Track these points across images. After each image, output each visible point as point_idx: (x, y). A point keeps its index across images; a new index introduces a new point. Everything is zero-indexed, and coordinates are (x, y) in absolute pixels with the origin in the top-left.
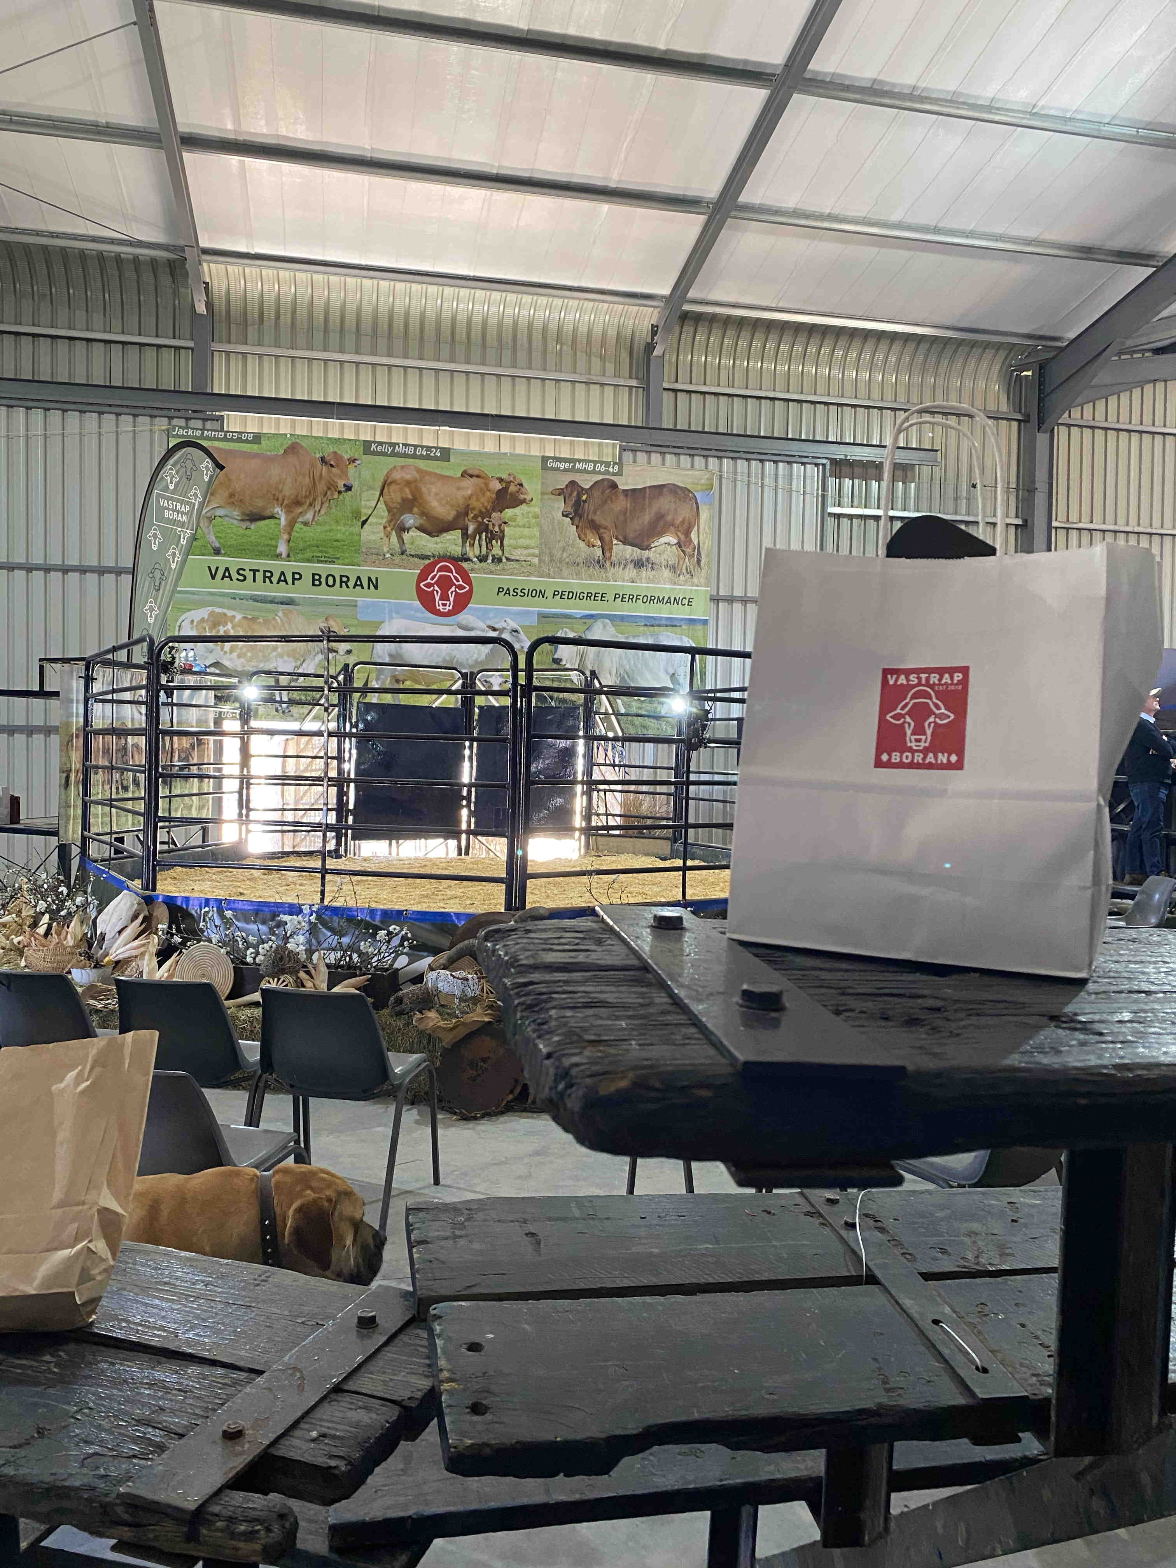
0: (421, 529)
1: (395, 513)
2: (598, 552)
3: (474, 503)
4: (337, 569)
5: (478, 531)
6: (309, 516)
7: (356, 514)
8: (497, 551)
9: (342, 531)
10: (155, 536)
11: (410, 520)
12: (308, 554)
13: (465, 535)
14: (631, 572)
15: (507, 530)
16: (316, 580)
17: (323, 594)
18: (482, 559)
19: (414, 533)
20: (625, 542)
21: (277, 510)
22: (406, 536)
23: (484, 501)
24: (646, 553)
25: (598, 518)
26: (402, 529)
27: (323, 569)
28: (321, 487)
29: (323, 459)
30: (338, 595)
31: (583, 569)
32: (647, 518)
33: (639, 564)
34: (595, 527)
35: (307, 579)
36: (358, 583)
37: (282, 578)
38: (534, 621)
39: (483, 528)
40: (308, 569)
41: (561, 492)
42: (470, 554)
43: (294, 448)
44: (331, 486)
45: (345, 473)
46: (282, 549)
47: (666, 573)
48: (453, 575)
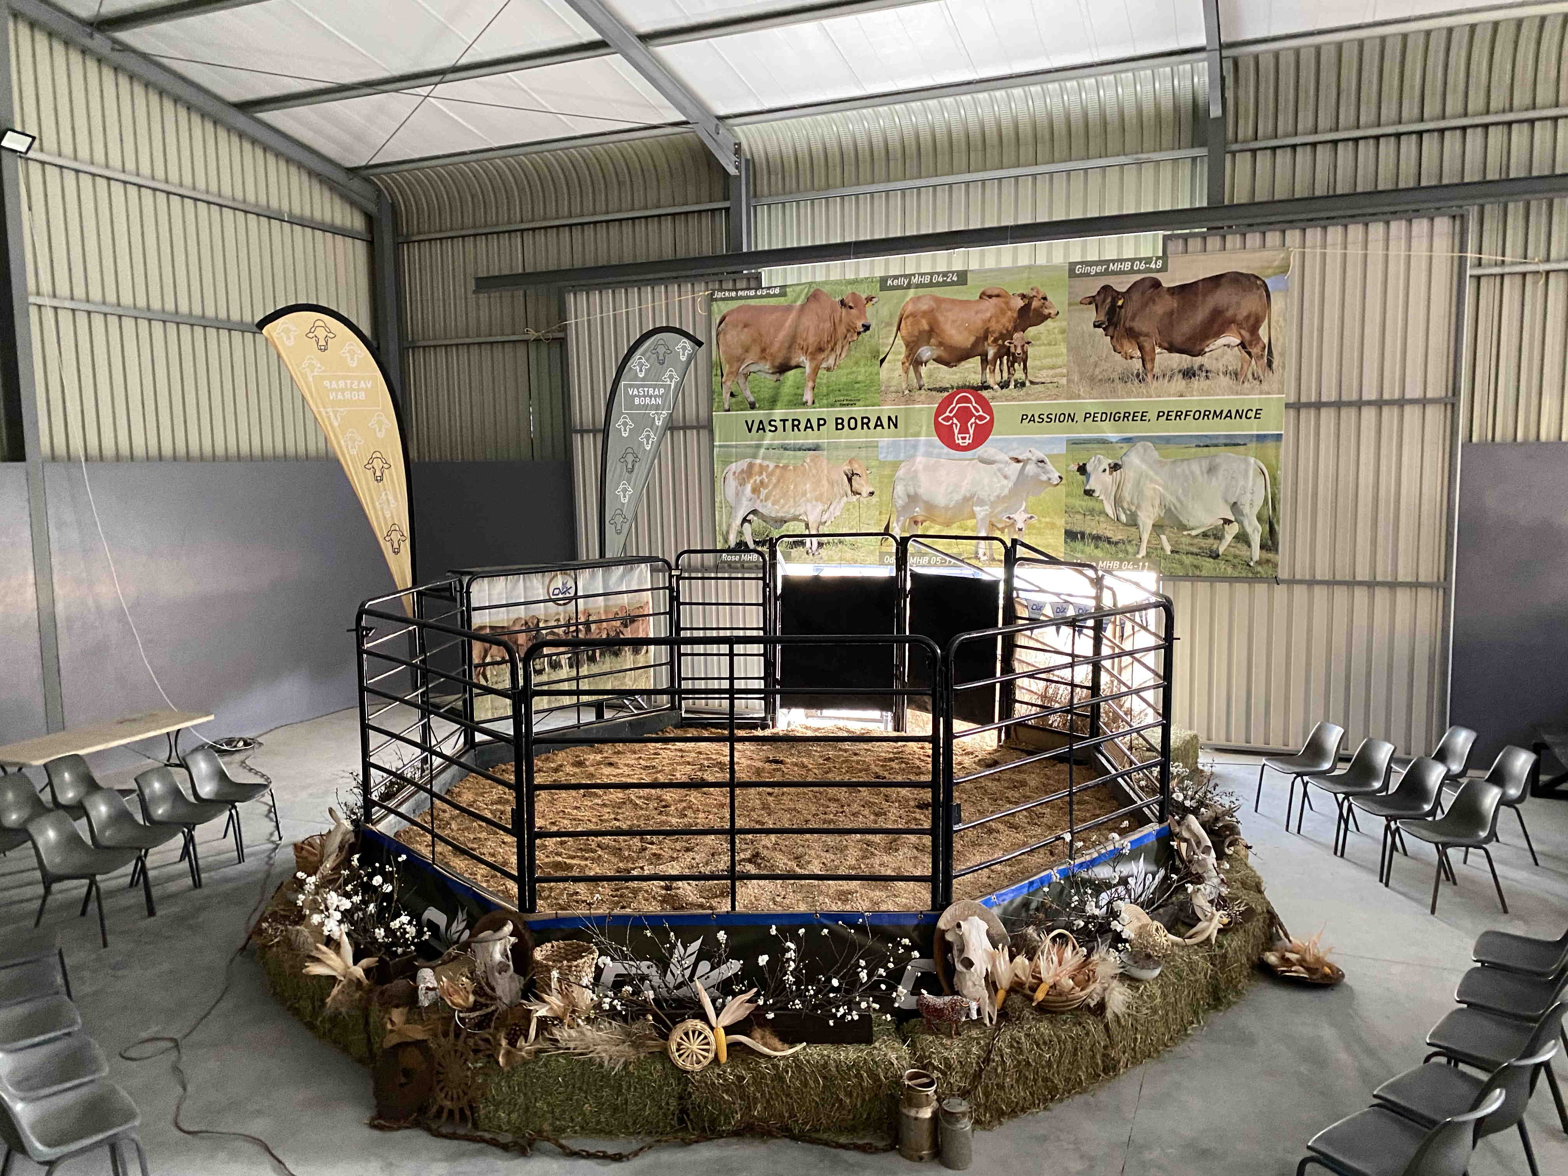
0: (939, 360)
1: (912, 346)
2: (1137, 364)
3: (994, 326)
4: (858, 411)
5: (999, 356)
6: (831, 361)
7: (875, 354)
8: (1019, 375)
9: (862, 373)
10: (625, 424)
11: (926, 352)
12: (832, 399)
13: (985, 361)
14: (1180, 383)
15: (1030, 350)
16: (839, 424)
17: (845, 437)
18: (1004, 385)
20: (1171, 349)
21: (803, 359)
22: (923, 370)
23: (1006, 322)
24: (1198, 360)
25: (1139, 325)
26: (917, 363)
27: (844, 412)
29: (842, 302)
30: (861, 436)
31: (1120, 386)
32: (1201, 314)
33: (1188, 374)
34: (1132, 335)
35: (831, 424)
36: (879, 423)
37: (809, 426)
38: (1061, 449)
39: (1004, 352)
40: (830, 413)
41: (1092, 300)
42: (991, 381)
43: (815, 296)
44: (851, 329)
45: (863, 313)
46: (808, 396)
47: (1225, 381)
48: (973, 405)
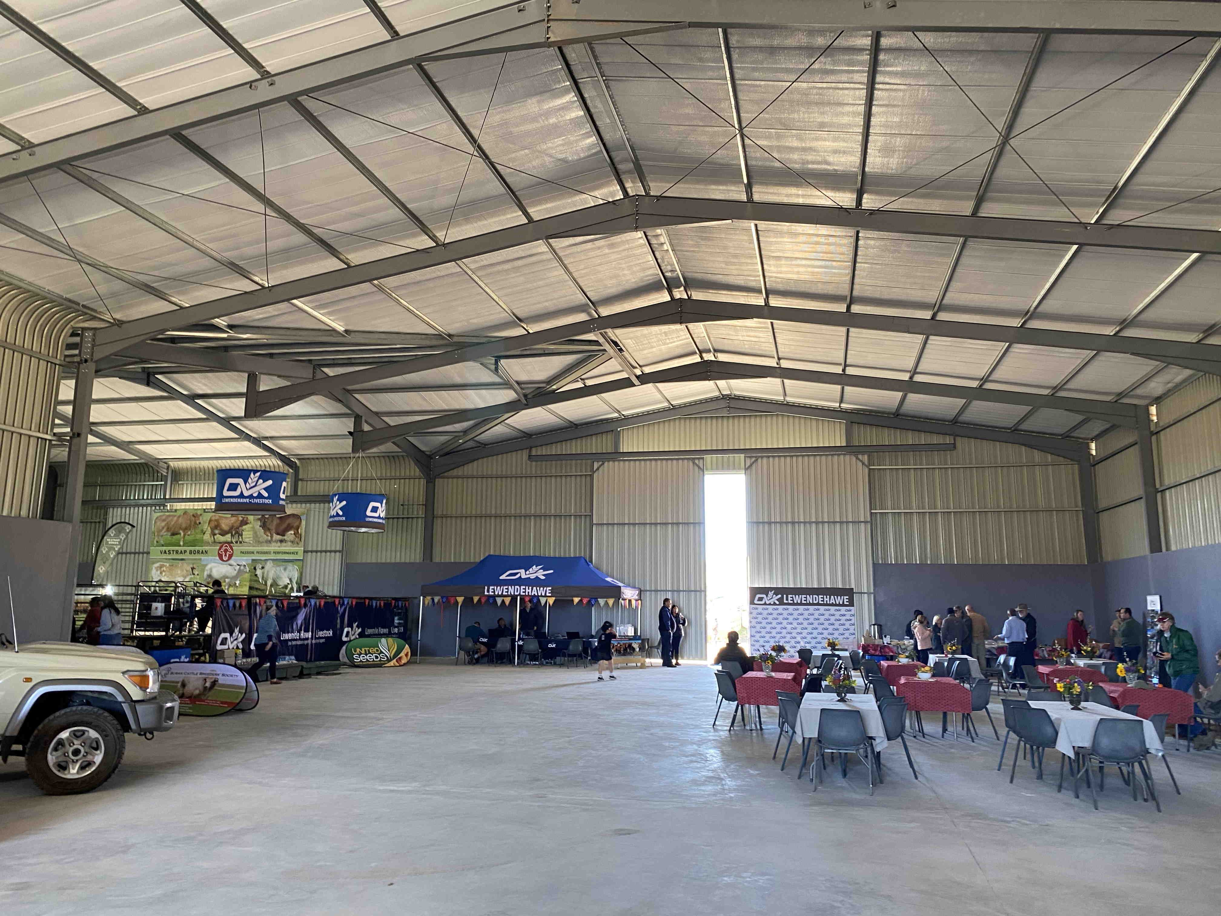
0: (220, 534)
1: (212, 530)
2: (269, 538)
3: (235, 524)
4: (197, 548)
5: (235, 534)
6: (189, 533)
7: (202, 530)
8: (241, 540)
9: (199, 536)
10: (104, 549)
11: (217, 532)
12: (189, 544)
13: (232, 535)
14: (279, 544)
15: (244, 533)
16: (191, 552)
17: (192, 557)
18: (236, 542)
19: (218, 536)
20: (278, 534)
21: (181, 532)
22: (215, 537)
23: (238, 524)
24: (284, 538)
25: (270, 527)
26: (214, 535)
27: (192, 548)
28: (193, 523)
29: (193, 515)
30: (197, 556)
31: (265, 544)
32: (284, 526)
33: (281, 541)
34: (269, 530)
35: (188, 552)
36: (202, 553)
37: (181, 552)
38: (250, 562)
39: (237, 533)
40: (188, 549)
41: (259, 519)
42: (234, 541)
43: (185, 512)
44: (195, 523)
45: (199, 519)
46: (182, 543)
47: (289, 543)
48: (228, 548)
